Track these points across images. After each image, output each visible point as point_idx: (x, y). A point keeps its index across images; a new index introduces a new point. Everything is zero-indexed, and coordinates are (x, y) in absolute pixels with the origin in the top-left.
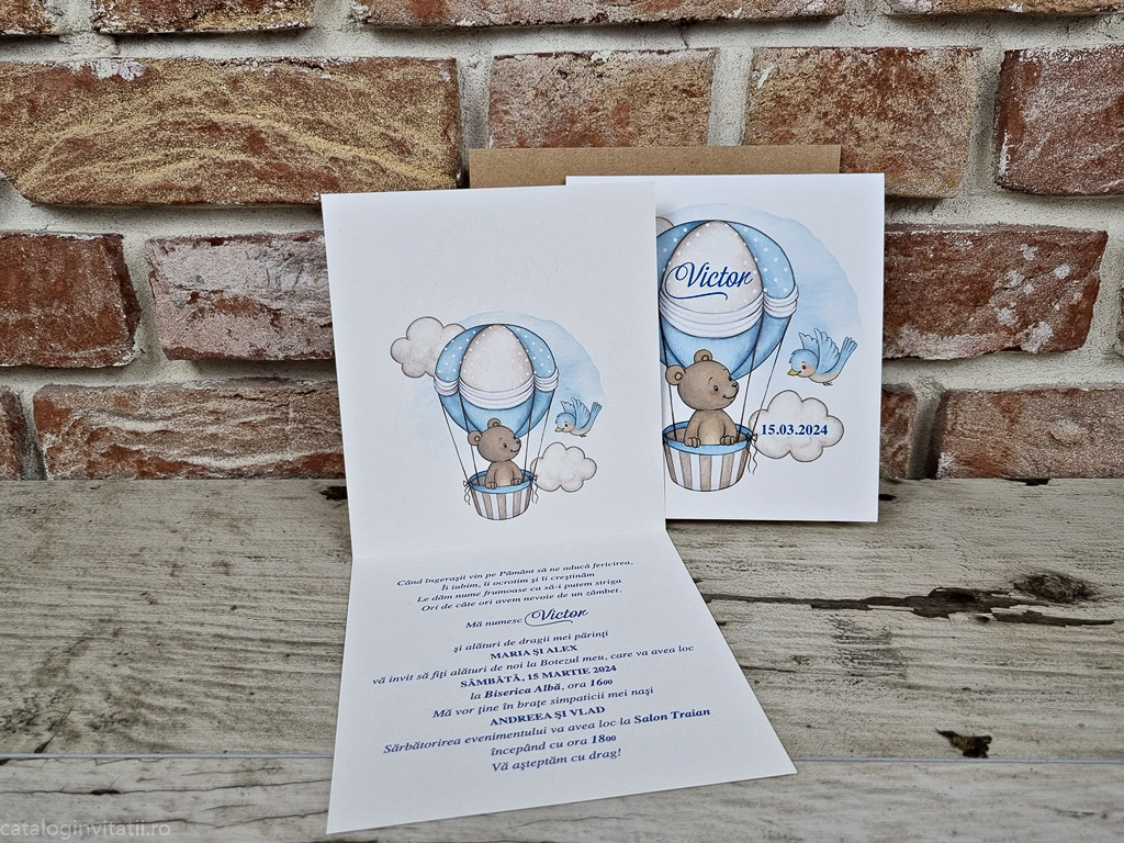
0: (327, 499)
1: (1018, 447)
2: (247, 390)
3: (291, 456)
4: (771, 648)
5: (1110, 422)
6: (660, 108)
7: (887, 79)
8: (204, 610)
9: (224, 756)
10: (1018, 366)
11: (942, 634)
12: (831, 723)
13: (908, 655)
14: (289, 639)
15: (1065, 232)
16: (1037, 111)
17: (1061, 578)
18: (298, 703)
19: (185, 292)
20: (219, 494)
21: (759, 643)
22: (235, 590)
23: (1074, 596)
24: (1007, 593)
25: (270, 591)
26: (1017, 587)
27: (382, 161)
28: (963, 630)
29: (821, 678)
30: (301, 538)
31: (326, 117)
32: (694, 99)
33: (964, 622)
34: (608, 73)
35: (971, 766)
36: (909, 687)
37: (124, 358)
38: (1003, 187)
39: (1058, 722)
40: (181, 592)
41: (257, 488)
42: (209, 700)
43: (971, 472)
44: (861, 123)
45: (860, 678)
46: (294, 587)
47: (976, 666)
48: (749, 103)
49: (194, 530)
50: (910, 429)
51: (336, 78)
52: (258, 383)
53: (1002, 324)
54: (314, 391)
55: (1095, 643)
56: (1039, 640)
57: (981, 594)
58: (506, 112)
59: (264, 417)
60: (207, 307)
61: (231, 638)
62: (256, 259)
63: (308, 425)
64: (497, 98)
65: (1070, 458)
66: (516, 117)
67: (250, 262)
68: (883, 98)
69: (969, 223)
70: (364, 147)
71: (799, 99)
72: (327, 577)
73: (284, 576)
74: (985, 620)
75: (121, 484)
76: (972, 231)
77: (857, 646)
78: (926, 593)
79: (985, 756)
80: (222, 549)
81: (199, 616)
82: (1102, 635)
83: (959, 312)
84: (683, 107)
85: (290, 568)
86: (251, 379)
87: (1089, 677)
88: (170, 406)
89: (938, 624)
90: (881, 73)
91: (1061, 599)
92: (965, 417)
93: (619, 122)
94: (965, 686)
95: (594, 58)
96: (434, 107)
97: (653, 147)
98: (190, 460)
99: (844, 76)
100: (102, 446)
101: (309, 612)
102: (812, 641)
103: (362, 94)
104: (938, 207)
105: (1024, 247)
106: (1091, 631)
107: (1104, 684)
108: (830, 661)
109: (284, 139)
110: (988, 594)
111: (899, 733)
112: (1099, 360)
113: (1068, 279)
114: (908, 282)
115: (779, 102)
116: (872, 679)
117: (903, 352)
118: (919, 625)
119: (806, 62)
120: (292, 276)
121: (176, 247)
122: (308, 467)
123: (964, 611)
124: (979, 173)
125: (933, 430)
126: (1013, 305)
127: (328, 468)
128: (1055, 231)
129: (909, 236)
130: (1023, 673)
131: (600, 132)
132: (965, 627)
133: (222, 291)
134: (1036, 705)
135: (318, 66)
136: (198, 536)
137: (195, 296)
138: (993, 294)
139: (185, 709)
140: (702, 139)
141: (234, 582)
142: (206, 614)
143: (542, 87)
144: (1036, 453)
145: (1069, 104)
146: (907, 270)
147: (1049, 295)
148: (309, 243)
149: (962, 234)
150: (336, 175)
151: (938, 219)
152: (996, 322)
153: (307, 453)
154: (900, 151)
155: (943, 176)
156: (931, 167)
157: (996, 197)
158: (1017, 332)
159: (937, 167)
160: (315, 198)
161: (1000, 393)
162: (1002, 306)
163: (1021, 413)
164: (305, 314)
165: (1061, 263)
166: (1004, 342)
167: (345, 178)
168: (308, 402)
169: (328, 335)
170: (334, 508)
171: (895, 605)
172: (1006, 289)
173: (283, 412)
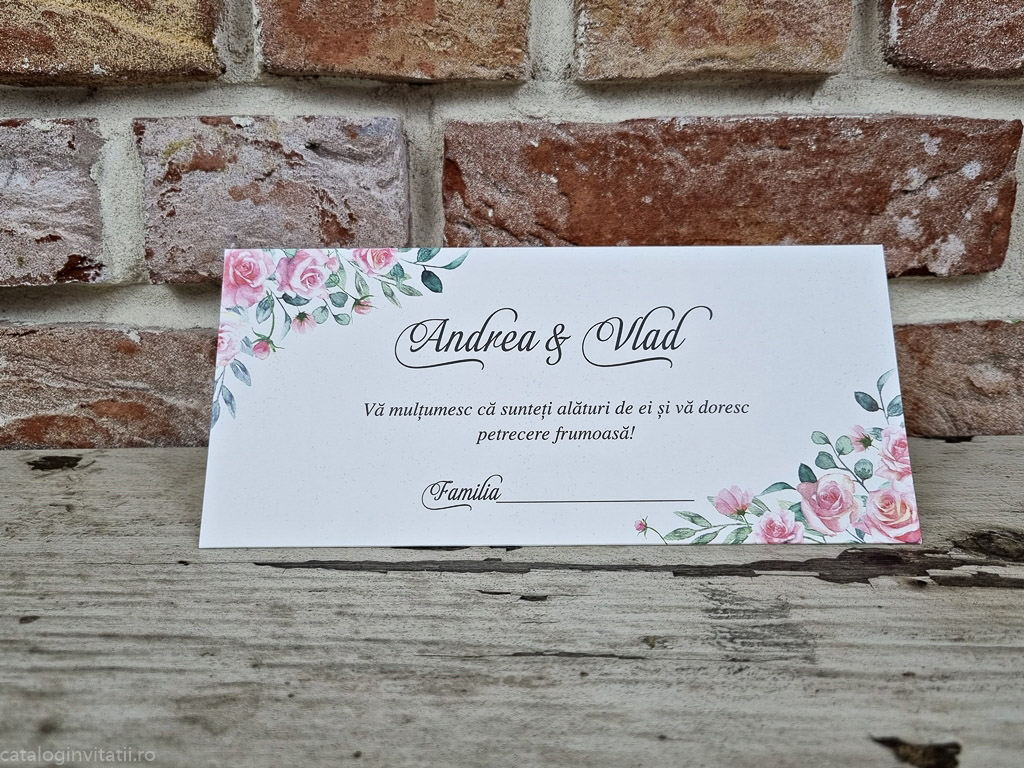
0: (33, 469)
1: (931, 398)
4: (610, 627)
11: (862, 603)
12: (700, 731)
13: (816, 631)
15: (972, 122)
17: (1015, 534)
21: (592, 622)
24: (945, 553)
26: (957, 545)
27: (114, 21)
28: (891, 597)
29: (685, 665)
33: (892, 588)
36: (821, 674)
38: (894, 66)
45: (745, 664)
47: (918, 642)
53: (903, 237)
54: (33, 332)
56: (1003, 607)
57: (910, 555)
63: (24, 378)
65: (993, 411)
69: (857, 110)
74: (922, 585)
76: (861, 117)
77: (740, 621)
78: (833, 554)
83: (851, 222)
89: (856, 591)
94: (907, 670)
102: (673, 616)
104: (818, 93)
105: (925, 138)
108: (699, 642)
110: (920, 554)
111: (812, 743)
113: (981, 179)
114: (786, 181)
116: (763, 665)
118: (828, 592)
120: (2, 177)
122: (25, 435)
123: (889, 575)
124: (865, 50)
126: (916, 212)
128: (963, 120)
129: (785, 122)
130: (990, 650)
132: (895, 593)
138: (891, 199)
144: (953, 406)
146: (785, 167)
147: (957, 201)
148: (19, 128)
149: (849, 120)
150: (52, 34)
151: (819, 107)
152: (896, 235)
153: (23, 416)
154: (768, 11)
155: (823, 44)
156: (808, 31)
157: (887, 81)
158: (922, 248)
159: (814, 32)
160: (24, 66)
161: (906, 326)
162: (902, 215)
163: (932, 352)
164: (15, 224)
165: (970, 160)
166: (907, 261)
167: (63, 39)
168: (23, 345)
169: (47, 252)
170: (36, 478)
171: (792, 570)
172: (906, 192)
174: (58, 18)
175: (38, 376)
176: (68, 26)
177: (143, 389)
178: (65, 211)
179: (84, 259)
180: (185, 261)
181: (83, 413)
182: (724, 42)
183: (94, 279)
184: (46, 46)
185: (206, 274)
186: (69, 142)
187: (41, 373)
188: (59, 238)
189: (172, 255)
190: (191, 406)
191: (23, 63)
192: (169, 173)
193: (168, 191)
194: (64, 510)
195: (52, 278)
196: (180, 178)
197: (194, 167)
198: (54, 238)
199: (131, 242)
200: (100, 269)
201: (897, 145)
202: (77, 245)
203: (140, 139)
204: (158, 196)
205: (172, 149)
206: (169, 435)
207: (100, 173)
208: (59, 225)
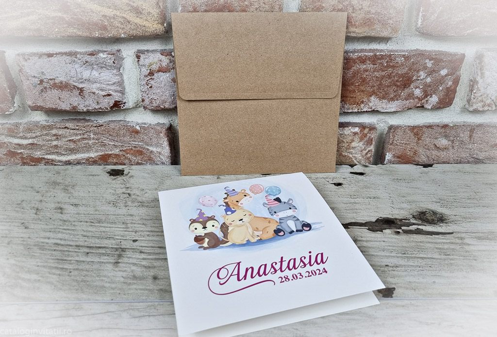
0: (110, 175)
1: (421, 150)
2: (70, 125)
3: (93, 155)
5: (461, 139)
8: (50, 231)
9: (56, 302)
10: (423, 114)
11: (379, 239)
14: (89, 245)
15: (446, 54)
17: (433, 212)
18: (92, 276)
19: (37, 79)
20: (59, 173)
22: (65, 221)
23: (438, 221)
24: (409, 220)
25: (81, 222)
26: (414, 217)
27: (128, 17)
28: (388, 238)
30: (97, 195)
33: (389, 234)
35: (385, 301)
37: (10, 110)
38: (419, 33)
39: (425, 280)
40: (40, 222)
41: (77, 170)
42: (51, 276)
43: (400, 161)
46: (92, 220)
47: (392, 255)
49: (47, 192)
50: (374, 143)
52: (75, 122)
53: (416, 96)
54: (102, 125)
55: (444, 243)
56: (421, 242)
57: (398, 220)
59: (79, 137)
60: (48, 86)
61: (62, 245)
62: (70, 64)
63: (100, 141)
65: (443, 155)
67: (67, 65)
69: (403, 49)
70: (119, 10)
72: (108, 215)
73: (88, 214)
74: (399, 232)
75: (14, 168)
76: (404, 53)
78: (374, 220)
79: (392, 297)
80: (59, 200)
81: (48, 234)
82: (448, 239)
83: (397, 90)
85: (91, 210)
86: (71, 119)
87: (440, 259)
88: (34, 132)
89: (378, 235)
91: (431, 222)
92: (398, 137)
94: (387, 264)
98: (46, 157)
100: (4, 151)
101: (98, 232)
104: (389, 41)
105: (427, 61)
106: (443, 237)
107: (446, 262)
109: (79, 5)
110: (401, 220)
112: (458, 112)
113: (446, 75)
114: (374, 76)
117: (371, 108)
118: (370, 235)
120: (88, 72)
121: (31, 58)
122: (101, 160)
123: (389, 229)
124: (409, 25)
125: (384, 142)
126: (421, 87)
127: (110, 160)
128: (442, 53)
129: (375, 55)
130: (412, 258)
131: (232, 4)
132: (389, 236)
133: (54, 79)
134: (416, 273)
136: (49, 194)
137: (42, 81)
138: (413, 82)
139: (39, 280)
140: (281, 9)
141: (65, 217)
142: (51, 233)
144: (428, 153)
146: (374, 71)
147: (437, 83)
148: (95, 56)
149: (400, 54)
150: (106, 23)
151: (389, 47)
152: (413, 95)
153: (100, 154)
154: (372, 15)
155: (392, 27)
157: (416, 37)
158: (422, 100)
159: (389, 23)
161: (414, 126)
162: (416, 88)
163: (422, 135)
164: (95, 90)
165: (444, 68)
166: (416, 104)
167: (110, 25)
168: (99, 131)
169: (107, 99)
170: (113, 180)
171: (360, 226)
172: (419, 80)
173: (88, 135)
174: (108, 18)
175: (104, 140)
177: (142, 145)
178: (112, 85)
179: (120, 101)
180: (156, 103)
181: (121, 153)
182: (355, 27)
183: (123, 107)
184: (104, 28)
185: (163, 107)
186: (113, 61)
187: (106, 139)
188: (111, 95)
189: (151, 101)
190: (158, 150)
191: (96, 34)
192: (150, 73)
193: (150, 79)
194: (128, 195)
195: (109, 108)
196: (154, 75)
197: (159, 71)
198: (109, 95)
199: (135, 94)
200: (125, 104)
201: (417, 63)
202: (117, 97)
203: (139, 60)
204: (146, 81)
205: (151, 65)
206: (151, 161)
207: (123, 70)
208: (111, 90)
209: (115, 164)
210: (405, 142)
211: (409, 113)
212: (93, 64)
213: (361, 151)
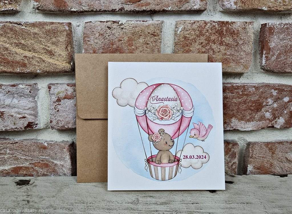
0: (17, 185)
1: (275, 163)
3: (7, 168)
6: (143, 40)
7: (222, 32)
10: (273, 133)
15: (286, 86)
16: (274, 44)
27: (43, 58)
31: (23, 42)
32: (155, 37)
34: (125, 28)
38: (264, 70)
43: (259, 172)
44: (214, 46)
48: (175, 39)
50: (237, 156)
51: (27, 28)
53: (267, 118)
54: (17, 143)
58: (89, 41)
63: (14, 156)
64: (85, 36)
66: (92, 42)
68: (221, 38)
69: (253, 82)
70: (37, 53)
71: (192, 37)
76: (254, 85)
83: (252, 113)
84: (152, 40)
90: (220, 30)
92: (256, 152)
93: (129, 45)
95: (120, 23)
96: (63, 39)
97: (142, 54)
99: (208, 30)
103: (36, 34)
104: (242, 77)
105: (273, 90)
109: (7, 49)
113: (289, 102)
114: (233, 102)
115: (185, 39)
117: (233, 128)
119: (194, 25)
120: (10, 100)
122: (13, 172)
124: (255, 65)
125: (244, 157)
126: (270, 111)
127: (21, 172)
128: (283, 85)
129: (233, 86)
131: (123, 48)
135: (21, 24)
138: (263, 107)
140: (159, 51)
143: (102, 32)
144: (282, 165)
145: (285, 41)
146: (233, 98)
147: (282, 108)
148: (16, 87)
149: (251, 86)
150: (26, 62)
151: (242, 81)
152: (265, 117)
153: (13, 167)
154: (228, 56)
155: (244, 65)
156: (239, 62)
157: (261, 74)
158: (272, 121)
159: (241, 62)
160: (18, 71)
161: (268, 143)
162: (266, 111)
163: (275, 150)
164: (13, 113)
165: (286, 96)
166: (268, 124)
167: (29, 63)
168: (14, 147)
169: (22, 121)
170: (18, 189)
172: (268, 105)
173: (5, 151)
174: (28, 58)
175: (18, 155)
176: (31, 60)
177: (48, 159)
178: (28, 110)
179: (33, 123)
180: (61, 124)
181: (30, 166)
183: (35, 128)
184: (24, 65)
185: (67, 127)
186: (30, 91)
187: (19, 154)
188: (26, 117)
189: (57, 122)
190: (62, 163)
191: (18, 70)
192: (58, 100)
193: (57, 105)
194: (27, 202)
195: (23, 128)
196: (61, 101)
197: (65, 98)
198: (24, 117)
199: (46, 117)
200: (37, 125)
201: (265, 92)
202: (30, 119)
203: (50, 90)
204: (54, 106)
205: (59, 93)
206: (55, 172)
207: (38, 98)
208: (26, 113)
209: (25, 175)
210: (262, 156)
211: (262, 132)
212: (14, 94)
213: (228, 163)
